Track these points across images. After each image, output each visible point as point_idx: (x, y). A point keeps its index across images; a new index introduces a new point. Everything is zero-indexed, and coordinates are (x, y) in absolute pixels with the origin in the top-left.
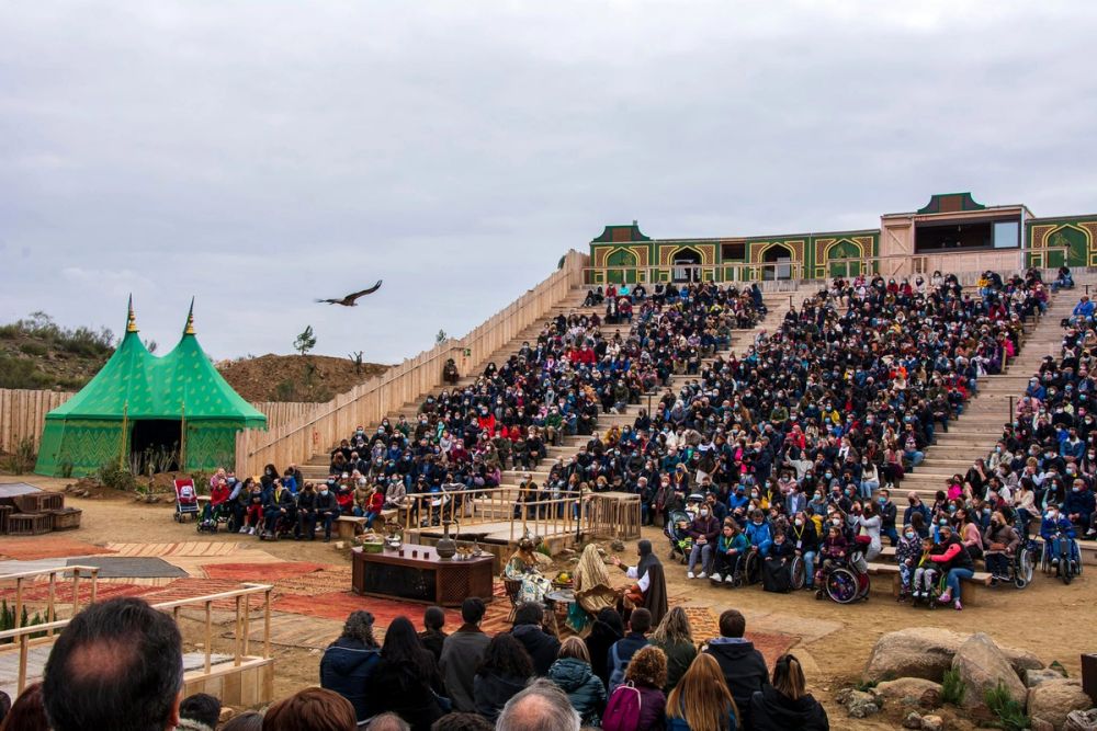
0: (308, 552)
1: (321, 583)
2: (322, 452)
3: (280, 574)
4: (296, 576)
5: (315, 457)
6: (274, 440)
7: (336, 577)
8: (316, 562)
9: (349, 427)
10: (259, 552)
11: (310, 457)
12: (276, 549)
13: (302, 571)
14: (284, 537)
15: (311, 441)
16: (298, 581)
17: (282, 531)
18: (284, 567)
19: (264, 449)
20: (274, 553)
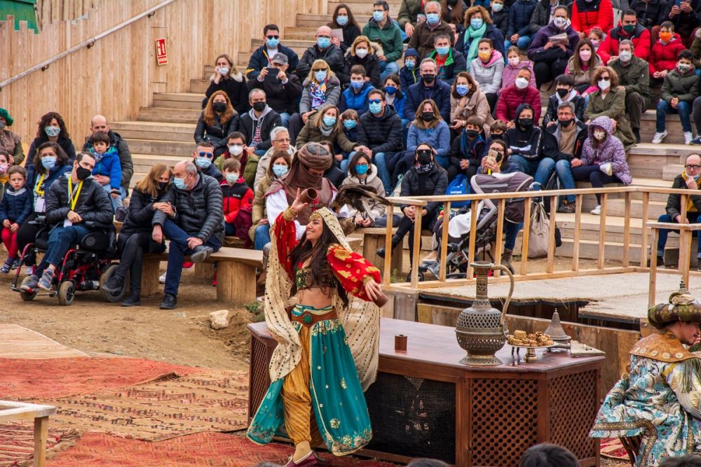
0: (141, 333)
1: (174, 407)
2: (177, 90)
3: (72, 386)
4: (113, 389)
5: (158, 102)
6: (53, 53)
7: (210, 396)
8: (163, 358)
9: (244, 27)
10: (18, 330)
11: (147, 100)
12: (61, 324)
13: (125, 379)
14: (84, 296)
15: (148, 60)
16: (115, 403)
17: (78, 279)
18: (82, 369)
19: (29, 75)
20: (58, 335)
